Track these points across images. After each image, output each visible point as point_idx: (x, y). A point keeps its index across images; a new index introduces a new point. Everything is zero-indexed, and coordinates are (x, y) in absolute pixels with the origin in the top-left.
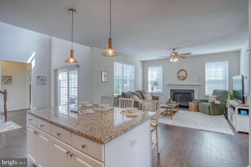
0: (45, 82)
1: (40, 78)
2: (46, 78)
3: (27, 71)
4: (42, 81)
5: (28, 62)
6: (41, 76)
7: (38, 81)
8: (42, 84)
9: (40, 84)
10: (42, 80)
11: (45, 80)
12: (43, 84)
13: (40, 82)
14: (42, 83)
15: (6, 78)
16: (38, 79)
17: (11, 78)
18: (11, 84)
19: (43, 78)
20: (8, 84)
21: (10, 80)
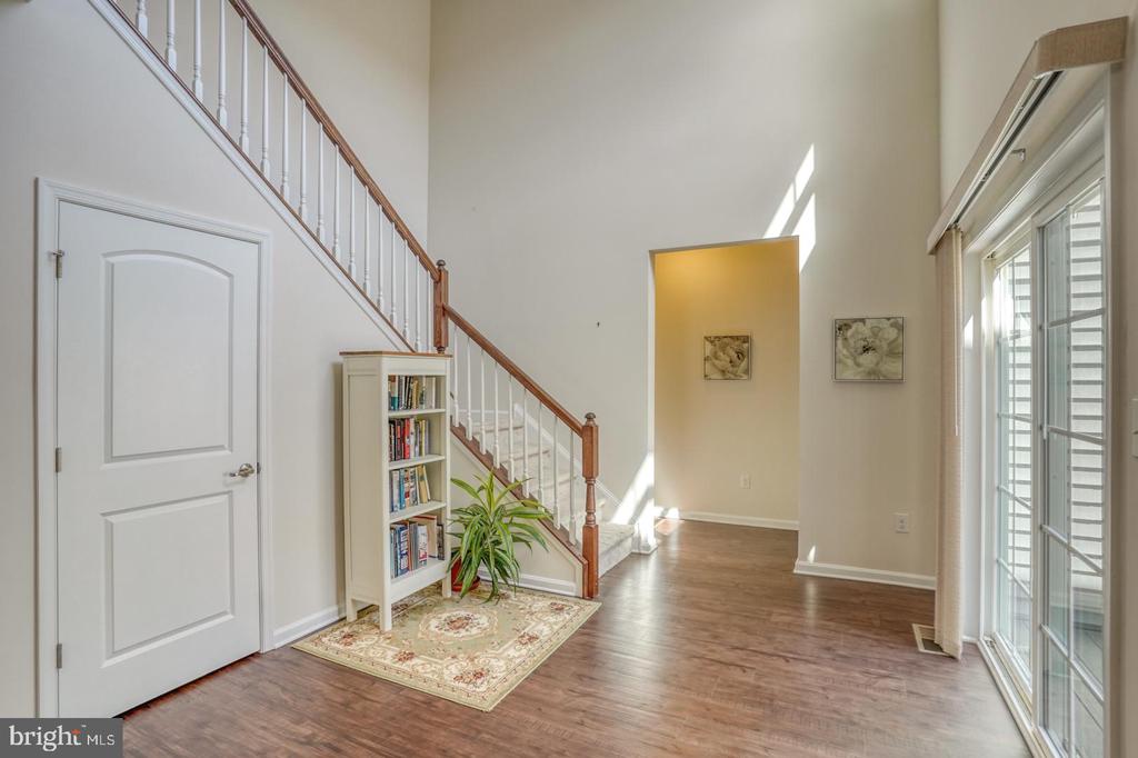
0: (891, 367)
1: (849, 333)
2: (901, 329)
4: (868, 360)
5: (774, 231)
6: (863, 320)
7: (836, 361)
8: (870, 382)
9: (855, 381)
10: (866, 349)
11: (895, 352)
12: (875, 378)
13: (850, 362)
14: (873, 372)
15: (727, 345)
16: (840, 342)
17: (746, 345)
18: (745, 377)
19: (875, 335)
20: (732, 376)
21: (740, 355)
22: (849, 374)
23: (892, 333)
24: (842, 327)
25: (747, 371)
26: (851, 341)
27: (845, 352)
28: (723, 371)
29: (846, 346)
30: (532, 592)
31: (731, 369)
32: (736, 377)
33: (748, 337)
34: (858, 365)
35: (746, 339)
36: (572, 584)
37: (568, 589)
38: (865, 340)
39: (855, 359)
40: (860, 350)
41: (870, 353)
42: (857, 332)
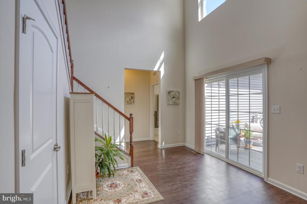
0: (177, 101)
1: (171, 94)
2: (179, 94)
3: (151, 85)
4: (174, 100)
5: (156, 69)
6: (173, 91)
7: (169, 100)
8: (173, 104)
9: (171, 105)
11: (178, 98)
12: (175, 104)
13: (171, 100)
14: (175, 102)
15: (129, 95)
16: (169, 96)
17: (133, 95)
18: (133, 103)
19: (175, 95)
20: (130, 103)
21: (132, 98)
22: (170, 103)
23: (178, 94)
24: (169, 92)
25: (133, 102)
26: (171, 96)
27: (170, 98)
28: (128, 102)
29: (170, 97)
30: (121, 169)
31: (130, 101)
32: (131, 103)
33: (134, 93)
34: (172, 101)
35: (133, 94)
36: (127, 164)
37: (126, 166)
38: (173, 95)
39: (172, 100)
40: (173, 98)
41: (174, 98)
42: (172, 94)
